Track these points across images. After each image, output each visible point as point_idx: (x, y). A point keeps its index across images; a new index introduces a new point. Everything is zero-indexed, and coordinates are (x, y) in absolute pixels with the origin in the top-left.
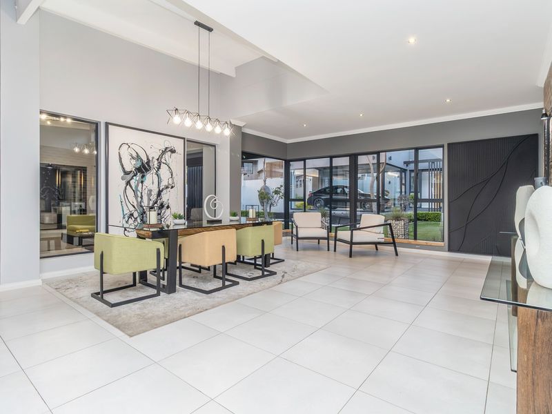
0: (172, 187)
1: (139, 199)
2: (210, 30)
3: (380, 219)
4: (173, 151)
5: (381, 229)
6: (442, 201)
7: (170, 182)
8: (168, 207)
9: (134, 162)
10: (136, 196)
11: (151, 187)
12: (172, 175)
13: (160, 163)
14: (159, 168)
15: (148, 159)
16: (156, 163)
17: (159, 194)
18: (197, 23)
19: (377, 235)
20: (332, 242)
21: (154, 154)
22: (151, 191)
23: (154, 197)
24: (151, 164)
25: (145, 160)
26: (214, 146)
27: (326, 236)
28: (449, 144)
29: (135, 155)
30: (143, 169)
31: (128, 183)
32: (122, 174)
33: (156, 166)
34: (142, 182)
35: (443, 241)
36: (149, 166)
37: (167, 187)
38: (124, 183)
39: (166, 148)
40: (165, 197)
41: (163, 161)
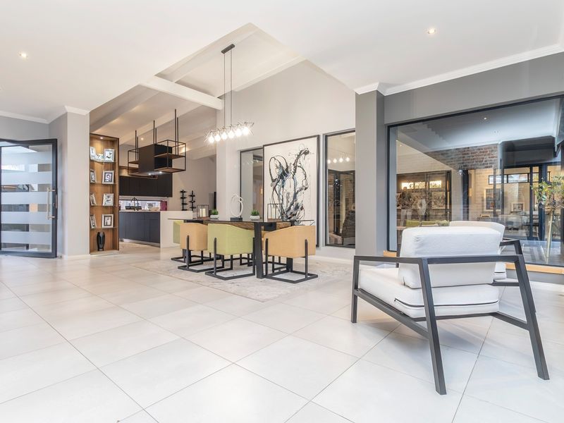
0: (306, 189)
1: (281, 202)
4: (306, 153)
7: (304, 184)
8: (302, 208)
9: (278, 170)
10: (279, 199)
11: (288, 191)
12: (306, 177)
13: (295, 167)
14: (295, 172)
15: (287, 166)
16: (293, 167)
17: (295, 197)
21: (291, 161)
22: (289, 194)
23: (291, 200)
24: (289, 170)
25: (285, 167)
29: (278, 165)
30: (284, 174)
31: (274, 189)
32: (271, 182)
33: (293, 170)
34: (283, 187)
36: (288, 172)
37: (301, 189)
38: (272, 188)
39: (301, 151)
40: (299, 199)
41: (298, 164)
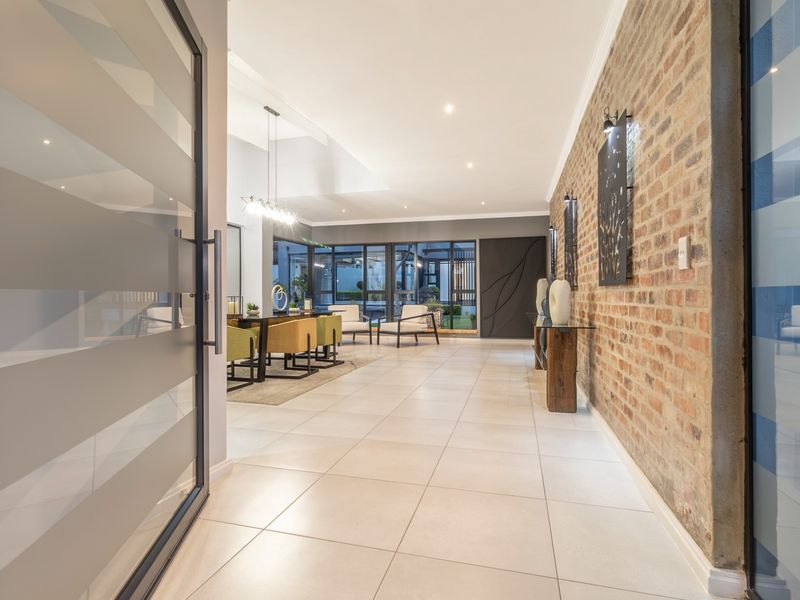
2: (276, 114)
3: (422, 309)
5: (425, 319)
6: (475, 291)
18: (267, 108)
19: (419, 325)
20: (375, 337)
26: (239, 228)
27: (368, 329)
28: (480, 240)
35: (475, 328)
